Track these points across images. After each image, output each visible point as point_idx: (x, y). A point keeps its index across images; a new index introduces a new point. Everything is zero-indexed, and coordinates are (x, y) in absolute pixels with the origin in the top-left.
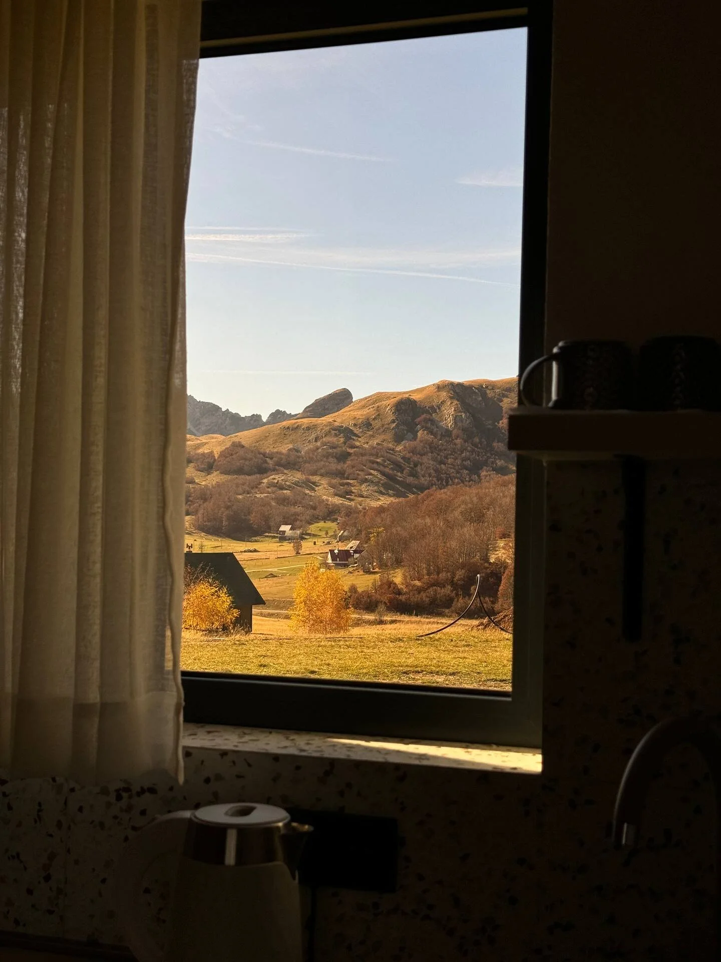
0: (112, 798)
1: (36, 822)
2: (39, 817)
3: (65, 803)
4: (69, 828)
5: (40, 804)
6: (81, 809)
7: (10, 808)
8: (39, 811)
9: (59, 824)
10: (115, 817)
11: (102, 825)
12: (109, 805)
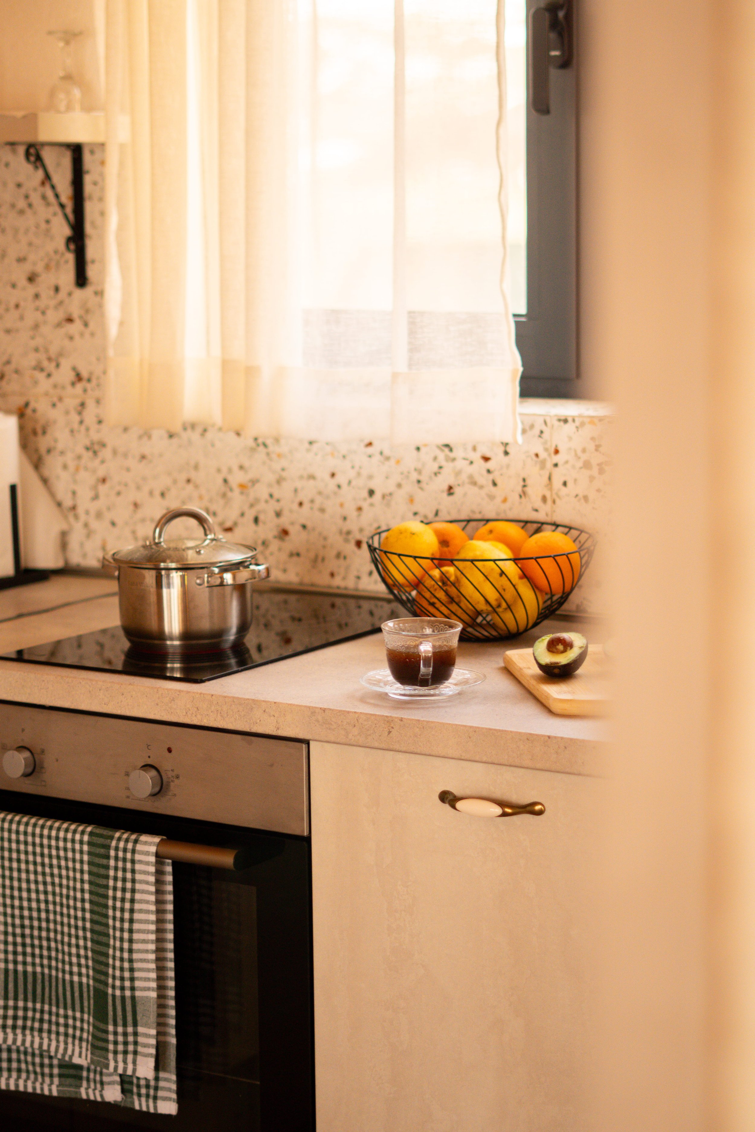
0: (595, 471)
1: (520, 496)
2: (524, 493)
3: (550, 478)
4: (554, 502)
5: (524, 480)
6: (565, 484)
7: (495, 484)
8: (524, 486)
9: (544, 499)
10: (598, 491)
11: (586, 498)
12: (592, 478)
